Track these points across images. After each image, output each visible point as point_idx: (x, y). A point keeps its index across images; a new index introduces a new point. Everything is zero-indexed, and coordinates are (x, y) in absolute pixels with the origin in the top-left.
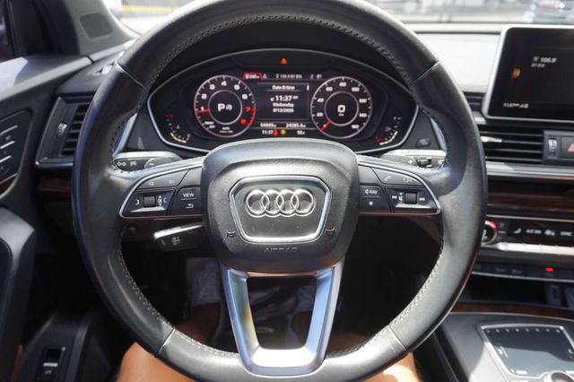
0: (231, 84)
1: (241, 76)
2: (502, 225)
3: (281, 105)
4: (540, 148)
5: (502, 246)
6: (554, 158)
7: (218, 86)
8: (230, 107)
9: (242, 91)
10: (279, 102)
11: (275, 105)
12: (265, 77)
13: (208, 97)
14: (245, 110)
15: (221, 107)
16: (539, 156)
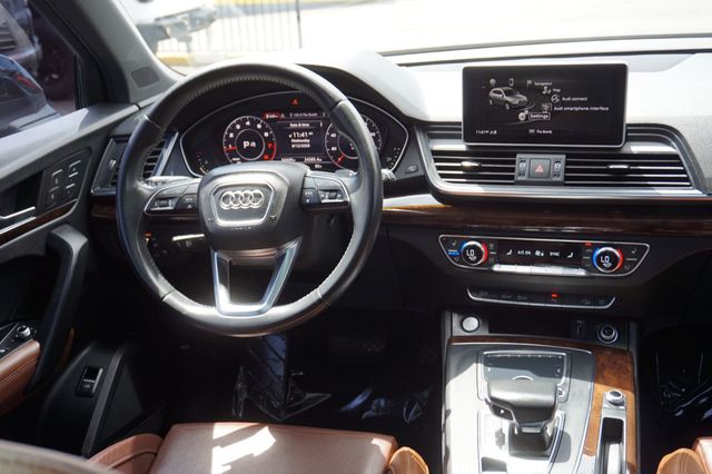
0: (254, 123)
1: (262, 116)
2: (491, 246)
3: (298, 141)
4: (513, 170)
5: (497, 268)
6: (523, 178)
7: (243, 126)
8: (253, 144)
9: (264, 129)
10: (296, 138)
11: (293, 141)
12: (283, 116)
13: (235, 135)
14: (267, 146)
15: (246, 144)
16: (512, 177)
